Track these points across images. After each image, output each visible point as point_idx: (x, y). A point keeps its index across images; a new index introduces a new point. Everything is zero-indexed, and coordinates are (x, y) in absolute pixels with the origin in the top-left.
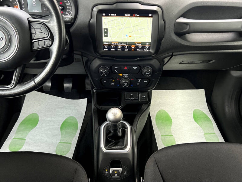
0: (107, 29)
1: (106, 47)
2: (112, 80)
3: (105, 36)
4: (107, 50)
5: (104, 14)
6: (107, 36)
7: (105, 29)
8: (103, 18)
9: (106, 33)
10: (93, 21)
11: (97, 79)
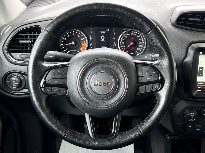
0: (202, 68)
1: (200, 88)
2: (198, 125)
3: (199, 76)
4: (200, 91)
5: (202, 53)
6: (202, 76)
7: (200, 68)
8: (200, 56)
9: (201, 72)
10: (189, 59)
11: (179, 124)
